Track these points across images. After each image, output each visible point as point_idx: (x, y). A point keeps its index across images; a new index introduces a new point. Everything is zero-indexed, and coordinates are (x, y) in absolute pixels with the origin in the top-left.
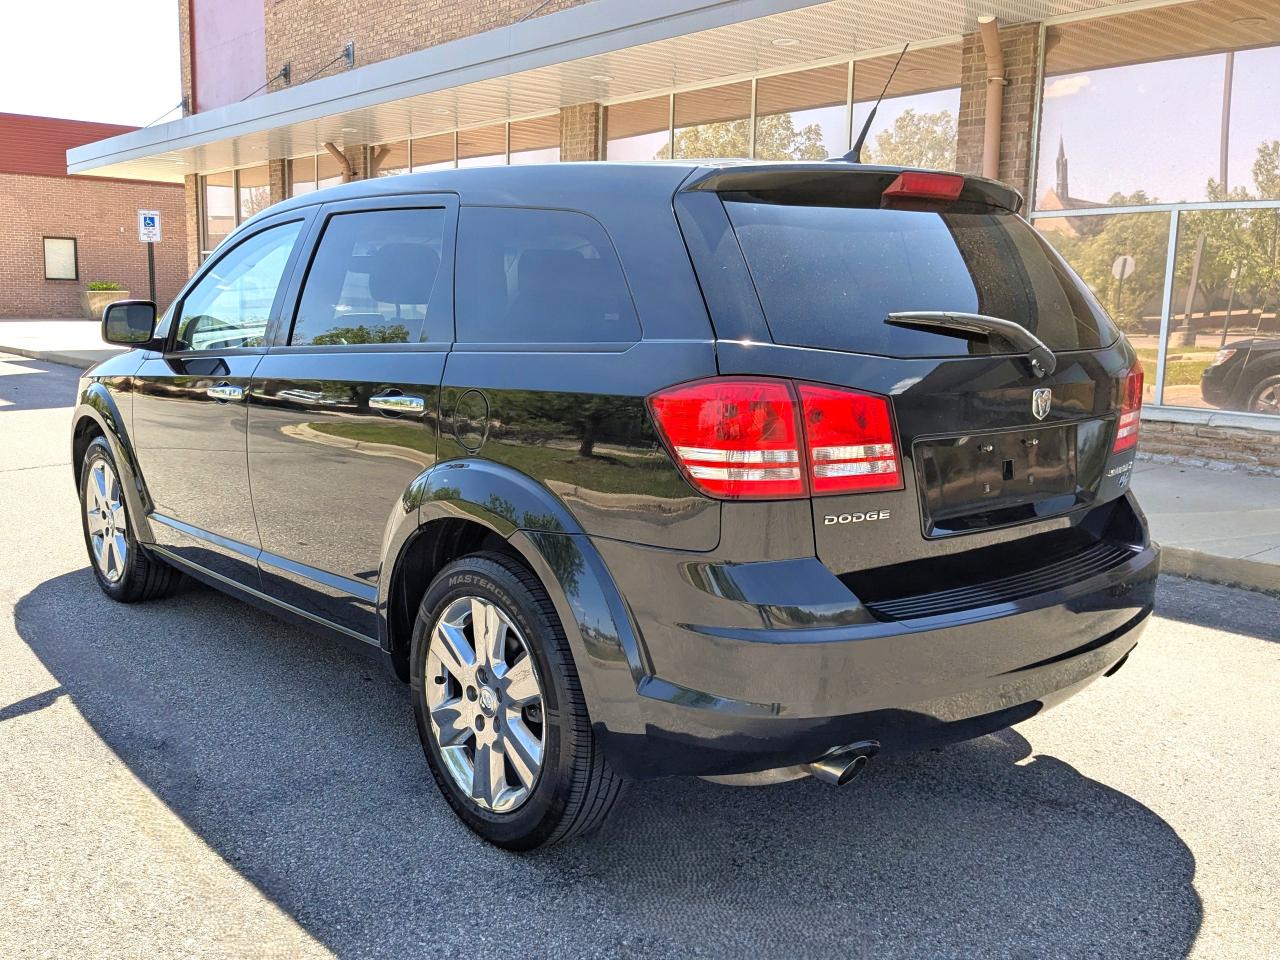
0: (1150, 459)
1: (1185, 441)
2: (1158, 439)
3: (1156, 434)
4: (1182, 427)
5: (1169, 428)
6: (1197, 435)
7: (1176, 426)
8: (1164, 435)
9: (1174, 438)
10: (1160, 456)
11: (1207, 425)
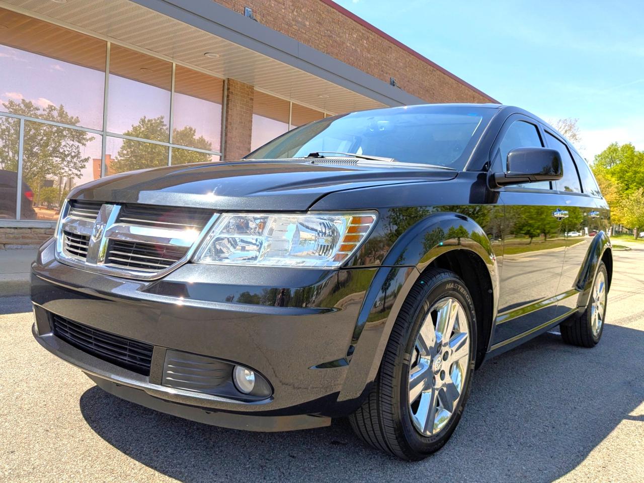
0: (21, 248)
1: (38, 237)
2: (23, 237)
3: (22, 235)
4: (36, 230)
5: (29, 230)
6: (45, 234)
7: (33, 230)
8: (28, 235)
9: (32, 236)
10: (26, 246)
11: (51, 228)
